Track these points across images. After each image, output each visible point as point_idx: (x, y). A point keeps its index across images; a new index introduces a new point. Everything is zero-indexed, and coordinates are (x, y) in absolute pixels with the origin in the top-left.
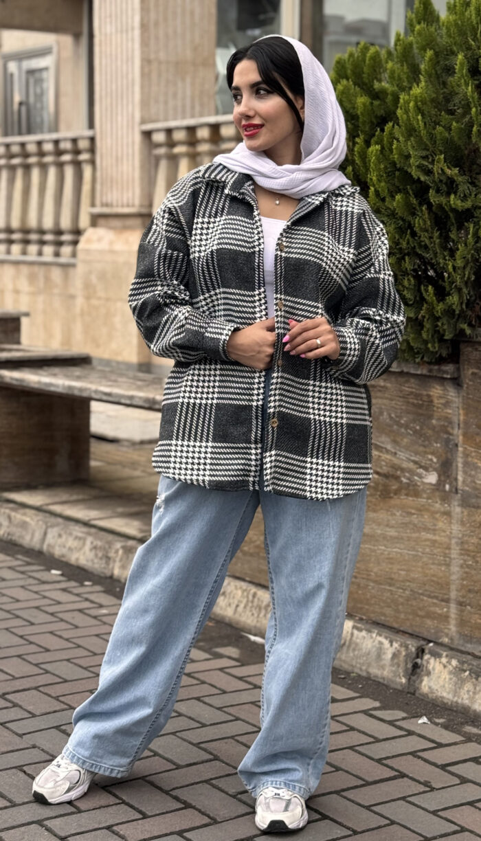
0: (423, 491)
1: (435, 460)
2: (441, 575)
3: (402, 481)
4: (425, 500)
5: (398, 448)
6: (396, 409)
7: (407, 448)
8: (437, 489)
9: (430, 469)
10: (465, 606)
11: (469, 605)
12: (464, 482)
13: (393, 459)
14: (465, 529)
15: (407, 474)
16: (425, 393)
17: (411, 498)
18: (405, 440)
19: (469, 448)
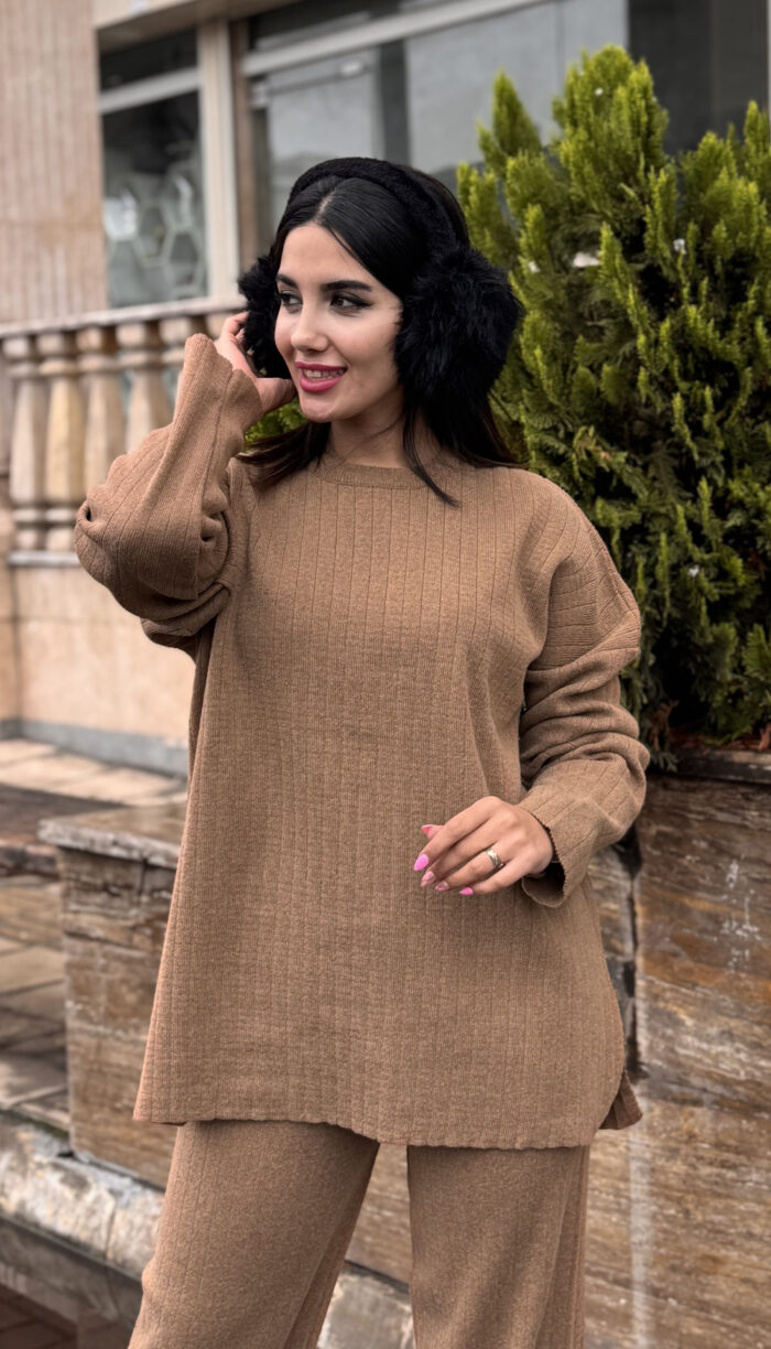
2: (611, 1230)
10: (666, 1298)
11: (674, 1297)
12: (651, 1048)
14: (657, 1143)
19: (657, 982)
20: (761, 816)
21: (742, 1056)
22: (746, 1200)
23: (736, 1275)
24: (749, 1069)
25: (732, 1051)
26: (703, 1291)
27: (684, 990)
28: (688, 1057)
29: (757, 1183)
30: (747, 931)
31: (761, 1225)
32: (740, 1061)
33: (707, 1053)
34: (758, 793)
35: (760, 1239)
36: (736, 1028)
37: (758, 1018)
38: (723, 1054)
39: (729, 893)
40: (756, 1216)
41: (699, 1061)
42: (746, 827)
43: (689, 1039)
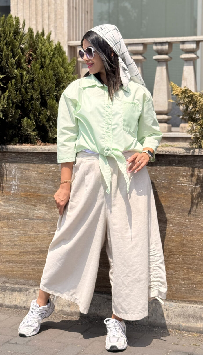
20: (20, 159)
21: (15, 209)
22: (15, 238)
23: (12, 254)
24: (16, 211)
25: (13, 208)
26: (4, 259)
27: (1, 197)
28: (2, 211)
29: (17, 234)
30: (16, 183)
31: (18, 242)
32: (14, 209)
33: (7, 209)
34: (19, 154)
35: (18, 245)
36: (13, 203)
37: (18, 200)
38: (10, 209)
39: (13, 175)
40: (17, 241)
41: (5, 211)
42: (17, 161)
43: (2, 207)
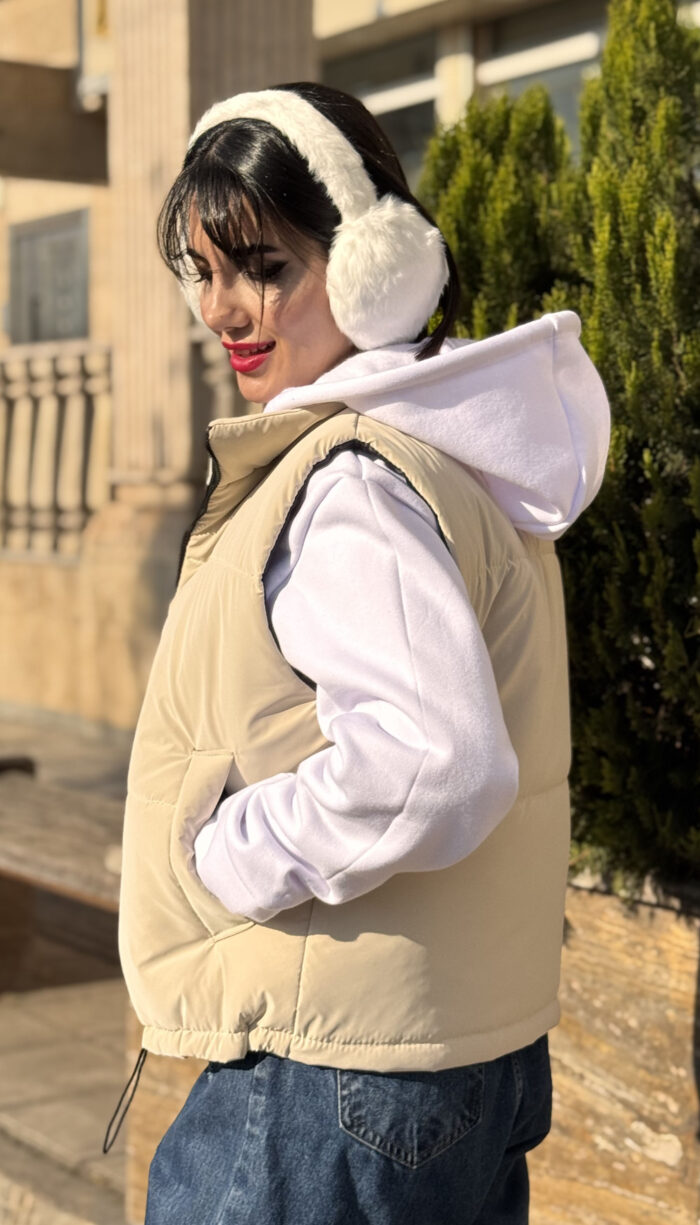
0: (648, 1178)
1: (674, 1107)
3: (594, 1146)
4: (650, 1200)
5: (587, 1063)
6: (582, 970)
7: (608, 1068)
8: (681, 1180)
9: (663, 1128)
13: (577, 1088)
15: (609, 1131)
16: (650, 942)
17: (617, 1190)
18: (605, 1049)
